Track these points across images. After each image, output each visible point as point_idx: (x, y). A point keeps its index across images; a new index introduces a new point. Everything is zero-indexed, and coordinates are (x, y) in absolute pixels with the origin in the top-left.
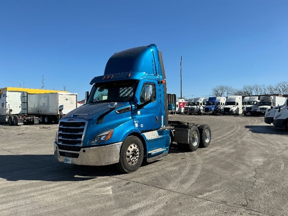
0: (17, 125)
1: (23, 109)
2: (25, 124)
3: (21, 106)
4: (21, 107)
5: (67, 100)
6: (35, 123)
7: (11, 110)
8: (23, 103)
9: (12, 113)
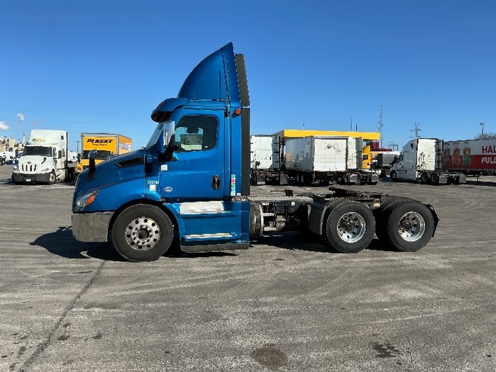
0: (257, 185)
1: (273, 162)
2: (267, 183)
3: (272, 157)
4: (272, 159)
5: (329, 148)
6: (281, 184)
7: (258, 164)
8: (275, 152)
9: (259, 167)
